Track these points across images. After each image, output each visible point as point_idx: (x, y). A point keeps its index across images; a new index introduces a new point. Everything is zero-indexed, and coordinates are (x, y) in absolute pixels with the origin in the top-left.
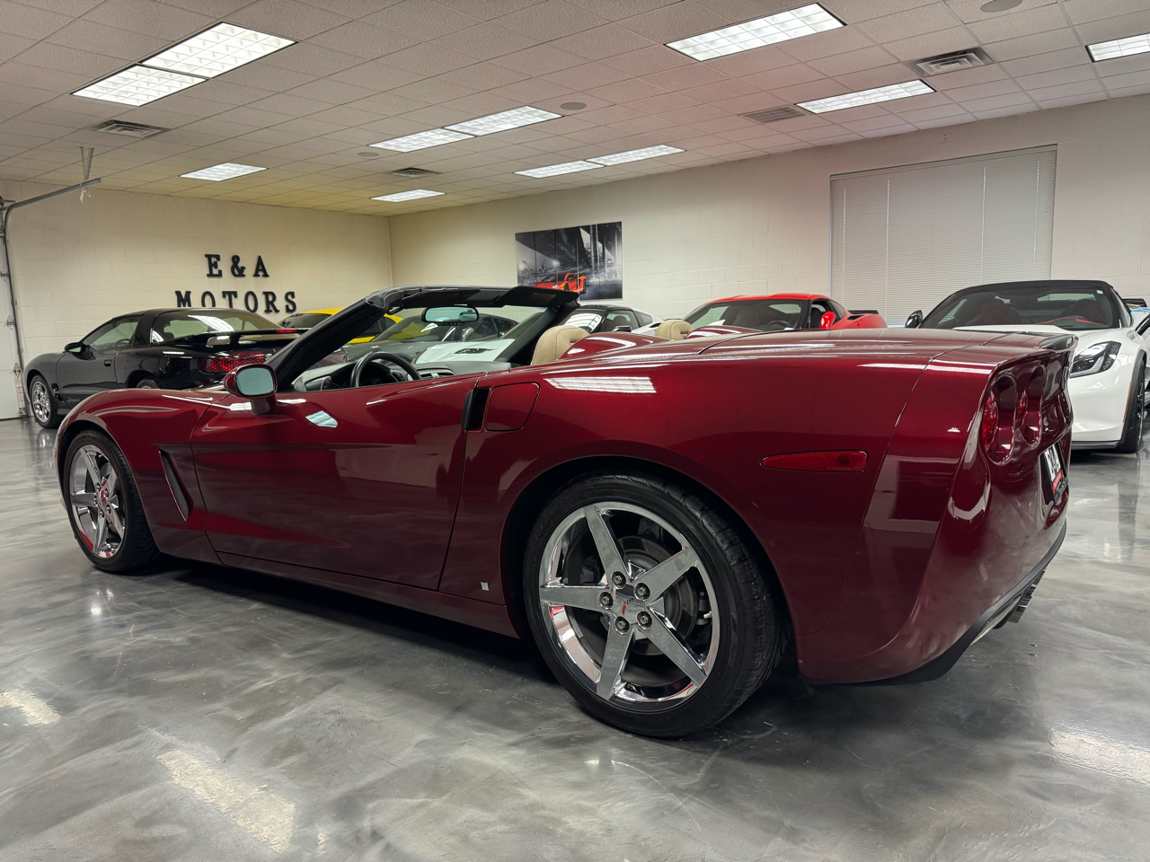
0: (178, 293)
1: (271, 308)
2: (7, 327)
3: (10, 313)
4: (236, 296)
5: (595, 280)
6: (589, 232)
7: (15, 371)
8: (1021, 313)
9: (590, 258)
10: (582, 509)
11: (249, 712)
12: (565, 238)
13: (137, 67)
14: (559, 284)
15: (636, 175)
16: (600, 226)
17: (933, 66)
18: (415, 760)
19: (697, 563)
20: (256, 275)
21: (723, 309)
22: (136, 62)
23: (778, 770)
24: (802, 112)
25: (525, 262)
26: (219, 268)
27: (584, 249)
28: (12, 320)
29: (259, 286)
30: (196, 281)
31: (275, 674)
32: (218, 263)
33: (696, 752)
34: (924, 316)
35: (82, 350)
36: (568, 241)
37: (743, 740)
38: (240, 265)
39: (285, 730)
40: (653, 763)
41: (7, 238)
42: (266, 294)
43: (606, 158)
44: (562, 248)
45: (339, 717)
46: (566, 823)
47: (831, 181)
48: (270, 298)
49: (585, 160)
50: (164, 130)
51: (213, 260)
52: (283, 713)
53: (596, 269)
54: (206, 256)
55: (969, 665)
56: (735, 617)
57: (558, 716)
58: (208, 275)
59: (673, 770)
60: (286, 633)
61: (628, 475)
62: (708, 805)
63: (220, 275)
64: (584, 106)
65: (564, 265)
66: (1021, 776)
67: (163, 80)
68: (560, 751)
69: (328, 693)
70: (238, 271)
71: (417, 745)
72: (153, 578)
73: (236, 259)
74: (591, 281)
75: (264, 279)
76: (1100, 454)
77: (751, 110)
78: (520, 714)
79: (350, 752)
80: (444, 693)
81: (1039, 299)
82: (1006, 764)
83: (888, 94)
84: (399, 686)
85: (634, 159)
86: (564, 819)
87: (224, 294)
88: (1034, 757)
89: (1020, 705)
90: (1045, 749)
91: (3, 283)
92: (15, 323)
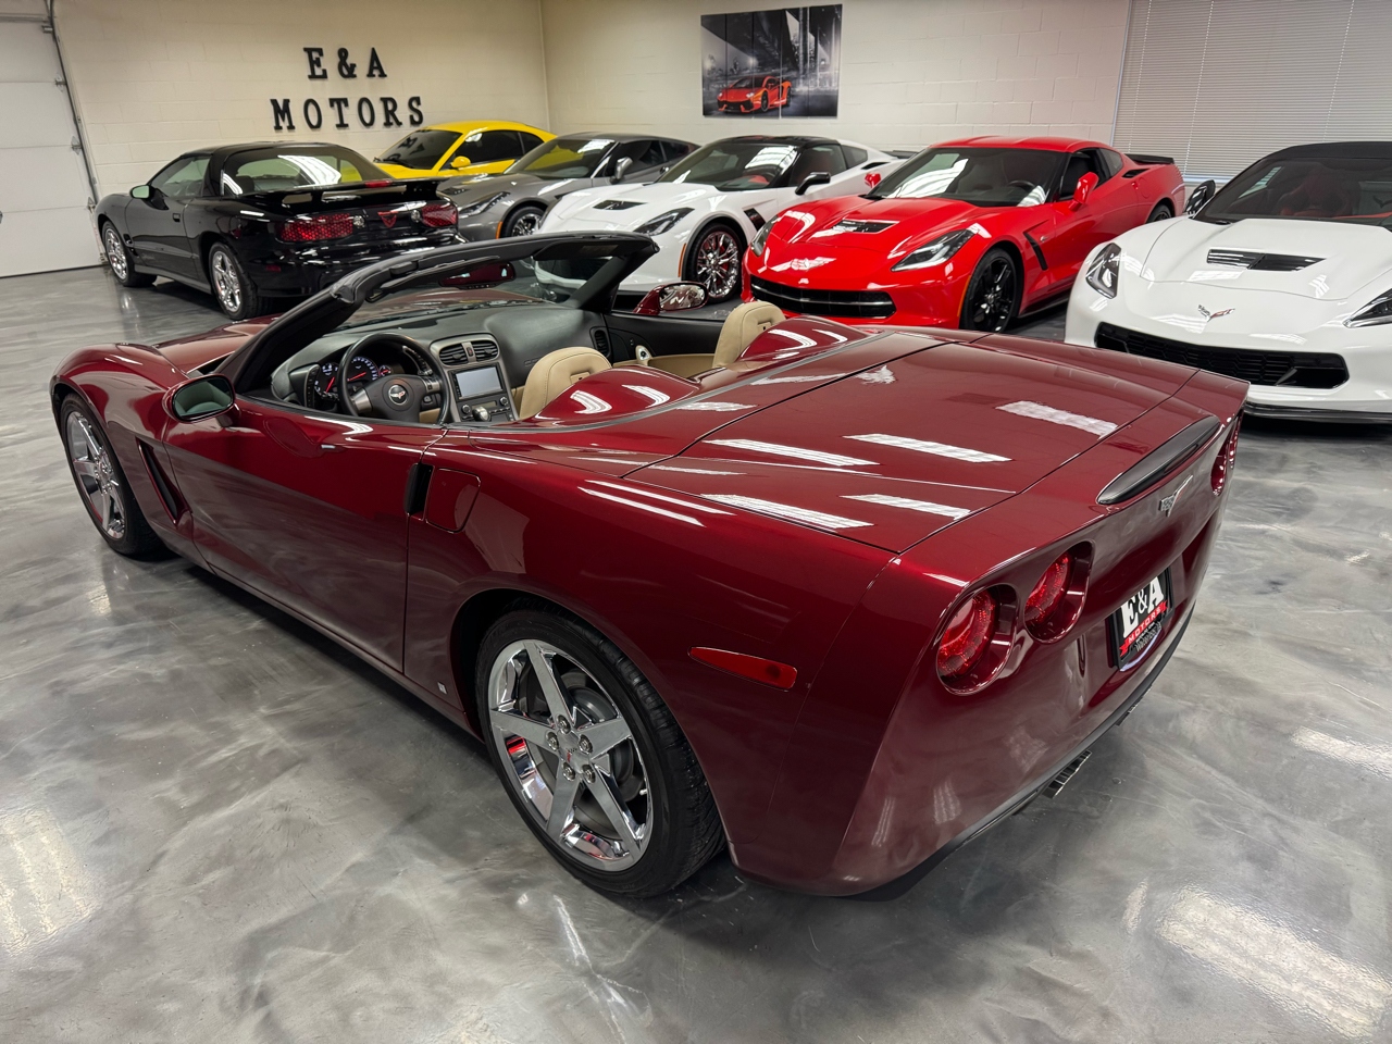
0: (274, 102)
1: (392, 120)
2: (73, 152)
3: (74, 133)
4: (346, 105)
5: (802, 88)
6: (797, 18)
7: (89, 208)
9: (798, 57)
10: (523, 642)
11: (195, 797)
12: (765, 25)
14: (756, 92)
16: (811, 8)
18: (338, 892)
19: (631, 737)
25: (712, 58)
26: (323, 67)
27: (790, 42)
28: (77, 142)
29: (374, 90)
30: (297, 87)
31: (244, 738)
32: (322, 60)
33: (640, 915)
35: (151, 194)
36: (770, 30)
37: (700, 903)
38: (349, 61)
39: (222, 831)
41: (57, 34)
42: (385, 101)
44: (762, 40)
45: (284, 814)
48: (390, 107)
51: (315, 55)
52: (230, 802)
53: (804, 73)
54: (306, 50)
58: (310, 77)
59: (603, 941)
60: (273, 673)
63: (324, 76)
65: (762, 65)
68: (493, 896)
69: (286, 776)
70: (348, 71)
71: (348, 870)
73: (343, 54)
74: (797, 90)
75: (381, 80)
78: (473, 834)
79: (277, 871)
80: (406, 790)
84: (360, 775)
87: (332, 102)
88: (1019, 971)
89: (1047, 884)
90: (1040, 961)
91: (59, 94)
92: (80, 147)
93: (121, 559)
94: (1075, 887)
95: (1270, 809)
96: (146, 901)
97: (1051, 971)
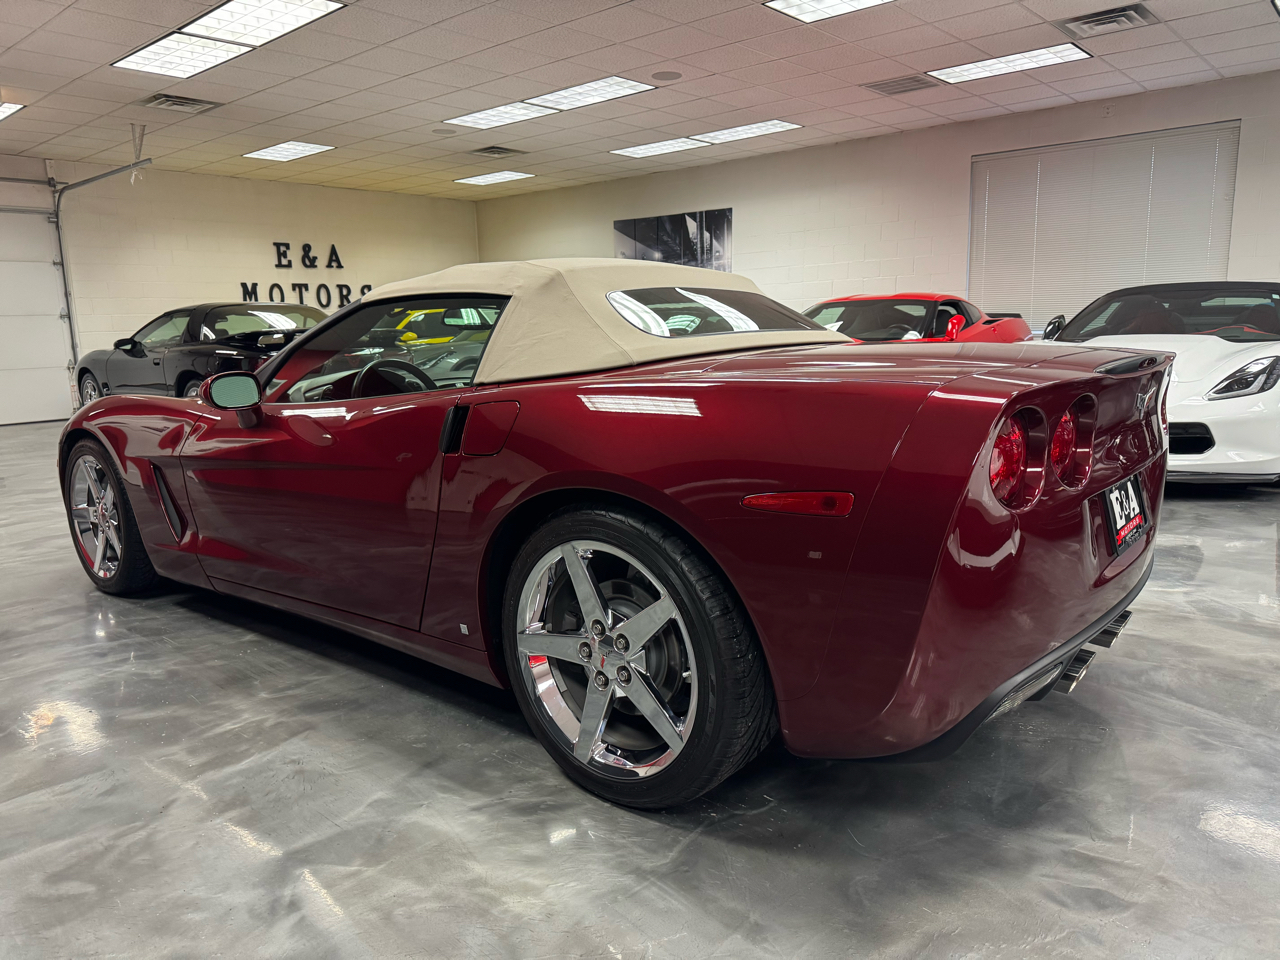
0: (244, 285)
1: (345, 303)
2: (61, 321)
3: (63, 305)
4: (307, 289)
6: (695, 220)
7: (69, 369)
8: (1186, 320)
9: (696, 250)
10: (559, 548)
11: (203, 758)
12: (668, 227)
13: (176, 35)
15: (750, 154)
16: (706, 212)
17: (1085, 27)
18: (362, 822)
19: (676, 615)
20: (329, 266)
21: (840, 310)
22: (174, 29)
23: (761, 854)
24: (935, 81)
25: (624, 254)
26: (289, 258)
27: (689, 239)
28: (65, 312)
29: (332, 278)
30: (264, 272)
31: (246, 716)
32: (288, 252)
33: (676, 827)
34: (1067, 321)
35: (132, 347)
36: (672, 230)
37: (734, 816)
38: (311, 254)
39: (235, 781)
40: (624, 838)
41: (60, 224)
42: (340, 287)
43: (711, 134)
44: (665, 238)
45: (297, 767)
46: (504, 903)
47: (972, 163)
48: (345, 292)
49: (688, 138)
50: (217, 105)
51: (283, 249)
52: (239, 761)
53: (702, 262)
54: (275, 244)
55: (1023, 738)
56: (713, 677)
57: (535, 778)
58: (277, 266)
59: (644, 848)
60: (272, 669)
61: (607, 511)
62: (671, 891)
63: (289, 265)
64: (679, 76)
65: (667, 257)
66: (1043, 876)
67: (207, 50)
68: (525, 819)
69: (295, 740)
70: (309, 262)
71: (370, 805)
72: (151, 602)
73: (307, 248)
75: (339, 270)
76: (1258, 489)
77: (872, 81)
78: (494, 774)
79: (296, 808)
80: (419, 746)
81: (1203, 304)
82: (1031, 859)
83: (1034, 60)
84: (371, 736)
85: (745, 136)
86: (504, 899)
87: (294, 286)
88: (1066, 853)
89: (1069, 789)
90: (1083, 844)
91: (56, 272)
92: (69, 316)
93: (109, 598)
94: (1099, 792)
95: (1257, 730)
96: (161, 836)
97: (1098, 853)
